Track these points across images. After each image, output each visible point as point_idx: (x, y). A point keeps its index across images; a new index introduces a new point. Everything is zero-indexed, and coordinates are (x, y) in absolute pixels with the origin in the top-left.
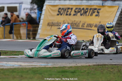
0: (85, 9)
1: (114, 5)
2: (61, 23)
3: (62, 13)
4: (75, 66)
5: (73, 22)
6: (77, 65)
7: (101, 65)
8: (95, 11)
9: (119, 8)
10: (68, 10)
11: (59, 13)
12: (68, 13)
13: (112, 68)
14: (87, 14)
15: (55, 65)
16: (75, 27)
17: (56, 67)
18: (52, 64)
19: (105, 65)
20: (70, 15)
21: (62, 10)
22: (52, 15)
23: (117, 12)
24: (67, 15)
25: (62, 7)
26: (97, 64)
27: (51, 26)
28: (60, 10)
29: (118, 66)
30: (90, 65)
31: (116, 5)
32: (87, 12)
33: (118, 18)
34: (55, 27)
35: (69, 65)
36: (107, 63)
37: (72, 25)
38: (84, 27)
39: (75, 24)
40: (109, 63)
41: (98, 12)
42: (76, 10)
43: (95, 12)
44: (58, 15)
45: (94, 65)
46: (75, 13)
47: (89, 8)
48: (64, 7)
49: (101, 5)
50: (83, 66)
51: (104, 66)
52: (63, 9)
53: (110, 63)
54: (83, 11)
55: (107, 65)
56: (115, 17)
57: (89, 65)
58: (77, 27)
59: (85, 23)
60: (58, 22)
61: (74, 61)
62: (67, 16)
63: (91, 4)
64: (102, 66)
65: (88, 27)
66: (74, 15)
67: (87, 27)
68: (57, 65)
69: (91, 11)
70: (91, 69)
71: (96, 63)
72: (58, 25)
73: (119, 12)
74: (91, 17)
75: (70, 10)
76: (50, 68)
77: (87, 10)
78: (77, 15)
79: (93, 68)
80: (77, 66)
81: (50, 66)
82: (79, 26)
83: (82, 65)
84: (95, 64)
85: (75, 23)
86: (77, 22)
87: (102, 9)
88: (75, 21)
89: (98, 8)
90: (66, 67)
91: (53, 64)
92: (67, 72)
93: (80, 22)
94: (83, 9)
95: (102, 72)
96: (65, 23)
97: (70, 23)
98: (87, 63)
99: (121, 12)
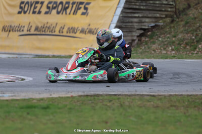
0: (64, 3)
2: (24, 27)
3: (26, 9)
4: (48, 98)
5: (44, 25)
6: (51, 96)
7: (91, 96)
8: (80, 6)
9: (120, 1)
10: (37, 5)
11: (20, 10)
12: (37, 10)
13: (110, 101)
14: (68, 11)
15: (15, 96)
16: (48, 33)
17: (17, 100)
18: (10, 95)
19: (98, 95)
20: (39, 12)
21: (27, 5)
22: (10, 14)
23: (117, 8)
24: (34, 12)
25: (26, 0)
26: (86, 93)
27: (8, 32)
28: (23, 5)
29: (120, 96)
30: (74, 95)
32: (68, 8)
33: (119, 18)
34: (14, 33)
35: (38, 96)
36: (102, 92)
37: (44, 30)
38: (62, 32)
39: (49, 28)
40: (104, 91)
41: (86, 9)
42: (49, 5)
43: (81, 8)
44: (19, 13)
45: (80, 96)
46: (48, 10)
47: (71, 2)
48: (30, 1)
50: (62, 98)
51: (96, 98)
52: (27, 3)
53: (107, 91)
54: (60, 6)
55: (101, 95)
56: (114, 16)
57: (72, 96)
58: (51, 33)
59: (64, 26)
60: (19, 25)
61: (46, 90)
62: (34, 15)
64: (92, 98)
65: (70, 33)
66: (46, 13)
67: (67, 33)
68: (18, 96)
70: (75, 102)
71: (84, 92)
72: (20, 29)
73: (119, 7)
74: (75, 16)
75: (39, 6)
76: (7, 100)
77: (67, 5)
78: (50, 13)
79: (78, 101)
80: (52, 98)
81: (8, 98)
82: (55, 32)
83: (61, 96)
84: (81, 94)
85: (48, 26)
86: (51, 25)
87: (93, 3)
88: (47, 23)
89: (86, 1)
90: (33, 99)
91: (12, 95)
92: (35, 107)
93: (57, 24)
94: (61, 3)
95: (93, 107)
96: (31, 26)
97: (40, 26)
98: (69, 92)
99: (124, 8)
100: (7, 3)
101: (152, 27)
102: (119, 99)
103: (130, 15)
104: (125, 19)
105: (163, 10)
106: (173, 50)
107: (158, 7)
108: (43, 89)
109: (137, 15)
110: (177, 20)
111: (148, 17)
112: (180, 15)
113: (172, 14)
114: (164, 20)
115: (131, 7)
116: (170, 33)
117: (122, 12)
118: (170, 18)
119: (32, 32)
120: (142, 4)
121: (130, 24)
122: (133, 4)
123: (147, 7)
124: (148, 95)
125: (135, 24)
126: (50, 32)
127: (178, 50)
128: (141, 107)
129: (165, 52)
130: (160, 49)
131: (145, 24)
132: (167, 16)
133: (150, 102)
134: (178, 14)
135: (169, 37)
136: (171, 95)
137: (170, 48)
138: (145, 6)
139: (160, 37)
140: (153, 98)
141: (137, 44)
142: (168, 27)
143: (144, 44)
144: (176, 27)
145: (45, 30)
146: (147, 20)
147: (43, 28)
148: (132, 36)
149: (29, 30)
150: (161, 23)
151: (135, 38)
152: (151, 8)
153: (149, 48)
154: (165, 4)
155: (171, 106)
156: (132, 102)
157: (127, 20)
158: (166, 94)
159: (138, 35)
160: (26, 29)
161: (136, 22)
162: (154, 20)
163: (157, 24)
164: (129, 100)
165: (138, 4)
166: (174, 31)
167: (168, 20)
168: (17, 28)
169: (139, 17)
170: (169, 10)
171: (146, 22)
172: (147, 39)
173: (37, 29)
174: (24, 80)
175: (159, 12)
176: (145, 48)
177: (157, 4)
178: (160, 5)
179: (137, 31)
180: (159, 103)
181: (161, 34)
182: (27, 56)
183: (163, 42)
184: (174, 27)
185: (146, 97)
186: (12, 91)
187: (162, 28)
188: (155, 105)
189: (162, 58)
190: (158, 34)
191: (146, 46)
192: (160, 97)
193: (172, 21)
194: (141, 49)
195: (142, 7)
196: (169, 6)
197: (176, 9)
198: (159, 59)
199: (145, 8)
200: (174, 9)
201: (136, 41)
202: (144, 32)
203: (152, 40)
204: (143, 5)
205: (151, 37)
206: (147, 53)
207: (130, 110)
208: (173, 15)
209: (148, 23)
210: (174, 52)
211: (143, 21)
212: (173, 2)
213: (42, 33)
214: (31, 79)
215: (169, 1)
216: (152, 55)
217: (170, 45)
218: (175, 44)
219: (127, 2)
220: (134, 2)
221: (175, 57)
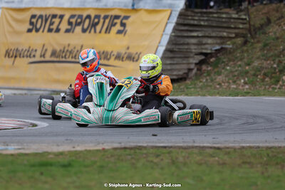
0: (93, 16)
1: (161, 8)
2: (36, 51)
3: (38, 26)
4: (70, 152)
5: (64, 48)
6: (74, 149)
7: (131, 149)
8: (116, 21)
9: (171, 13)
10: (54, 20)
11: (31, 27)
12: (54, 27)
13: (158, 156)
14: (98, 28)
15: (24, 149)
16: (70, 59)
17: (27, 154)
18: (17, 147)
19: (140, 148)
20: (58, 30)
21: (40, 20)
22: (17, 33)
23: (167, 23)
24: (50, 30)
25: (38, 13)
26: (123, 145)
27: (13, 58)
28: (34, 20)
29: (171, 149)
30: (107, 148)
31: (165, 7)
32: (97, 23)
33: (170, 38)
34: (22, 59)
35: (55, 149)
36: (147, 142)
37: (64, 55)
39: (71, 52)
40: (149, 142)
41: (123, 25)
42: (71, 20)
43: (116, 24)
44: (29, 31)
45: (115, 149)
46: (69, 27)
47: (102, 16)
48: (43, 13)
49: (130, 7)
50: (90, 151)
51: (137, 151)
52: (41, 17)
53: (153, 142)
54: (87, 21)
55: (145, 147)
56: (162, 35)
57: (104, 149)
58: (73, 60)
60: (30, 47)
61: (67, 140)
62: (49, 34)
63: (106, 5)
64: (132, 151)
66: (67, 31)
68: (28, 149)
69: (107, 21)
70: (108, 157)
71: (120, 143)
72: (30, 55)
73: (170, 23)
74: (107, 35)
75: (57, 21)
76: (12, 155)
77: (96, 20)
78: (73, 32)
79: (112, 156)
80: (76, 151)
81: (12, 152)
83: (88, 149)
84: (116, 145)
85: (70, 49)
86: (75, 48)
87: (133, 17)
88: (69, 45)
89: (123, 14)
90: (49, 153)
91: (20, 147)
92: (51, 165)
93: (82, 46)
94: (89, 17)
95: (133, 164)
96: (46, 50)
97: (58, 50)
98: (99, 143)
99: (177, 24)
100: (11, 16)
101: (216, 50)
103: (185, 34)
104: (178, 39)
105: (232, 26)
106: (245, 83)
107: (225, 22)
108: (63, 139)
109: (195, 34)
110: (252, 41)
111: (211, 37)
112: (256, 33)
113: (244, 32)
114: (233, 40)
115: (186, 22)
116: (241, 60)
117: (175, 30)
118: (242, 39)
119: (48, 58)
120: (202, 18)
121: (186, 47)
122: (190, 18)
123: (210, 23)
124: (211, 148)
125: (193, 47)
126: (72, 58)
127: (253, 83)
128: (201, 164)
129: (235, 86)
130: (228, 82)
131: (207, 46)
132: (237, 36)
133: (214, 157)
134: (253, 33)
135: (240, 66)
136: (243, 147)
137: (242, 81)
138: (207, 20)
139: (227, 65)
140: (218, 151)
141: (196, 74)
142: (239, 51)
143: (205, 74)
144: (250, 51)
145: (65, 56)
146: (210, 41)
147: (63, 52)
148: (189, 64)
149: (43, 56)
150: (229, 45)
151: (192, 66)
152: (214, 24)
153: (212, 81)
154: (234, 18)
155: (244, 163)
156: (188, 157)
157: (182, 41)
158: (237, 145)
159: (197, 61)
160: (38, 54)
161: (194, 44)
162: (219, 41)
163: (224, 46)
164: (183, 154)
165: (196, 18)
166: (248, 56)
167: (239, 41)
168: (26, 53)
169: (198, 37)
170: (241, 26)
171: (208, 44)
172: (209, 68)
173: (54, 53)
174: (36, 126)
175: (227, 30)
176: (207, 80)
177: (223, 18)
178: (227, 20)
179: (196, 56)
180: (226, 158)
181: (230, 60)
183: (232, 72)
184: (247, 51)
185: (208, 151)
186: (18, 142)
187: (230, 53)
188: (221, 162)
189: (230, 95)
190: (224, 60)
191: (208, 78)
192: (228, 150)
193: (245, 43)
194: (201, 82)
195: (202, 23)
196: (241, 21)
197: (250, 25)
198: (226, 96)
199: (206, 23)
200: (247, 26)
201: (194, 71)
202: (206, 58)
203: (216, 70)
204: (203, 20)
205: (215, 65)
206: (209, 88)
207: (185, 169)
208: (246, 34)
209: (211, 46)
210: (247, 87)
211: (204, 42)
212: (245, 15)
213: (61, 59)
214: (46, 125)
215: (240, 14)
216: (217, 91)
217: (242, 76)
218: (249, 75)
219: (181, 15)
220: (191, 16)
221: (249, 93)
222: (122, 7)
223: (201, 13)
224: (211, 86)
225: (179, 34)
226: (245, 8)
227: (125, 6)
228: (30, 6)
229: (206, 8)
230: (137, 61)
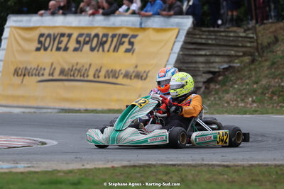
0: (101, 36)
1: (169, 27)
2: (44, 69)
3: (47, 45)
4: (79, 170)
5: (73, 66)
6: (83, 167)
7: (140, 166)
8: (124, 40)
9: (179, 32)
10: (62, 39)
11: (39, 46)
12: (62, 46)
13: (167, 174)
14: (107, 46)
15: (33, 167)
16: (78, 78)
17: (36, 172)
18: (26, 165)
19: (149, 166)
20: (66, 49)
21: (48, 39)
22: (25, 51)
23: (175, 42)
24: (58, 49)
25: (46, 32)
26: (132, 163)
27: (22, 76)
28: (42, 39)
29: (180, 167)
30: (116, 166)
31: (173, 26)
32: (106, 42)
33: (178, 56)
34: (31, 78)
35: (65, 167)
36: (155, 160)
37: (72, 73)
38: (98, 77)
39: (79, 71)
40: (159, 160)
41: (131, 43)
42: (80, 39)
43: (124, 42)
44: (38, 49)
45: (125, 167)
46: (77, 46)
47: (110, 35)
48: (51, 32)
49: (138, 26)
50: (99, 169)
51: (147, 169)
52: (49, 35)
53: (162, 160)
54: (95, 40)
55: (154, 165)
56: (170, 54)
57: (113, 167)
58: (82, 78)
59: (101, 68)
60: (38, 66)
61: (76, 158)
62: (58, 53)
63: (114, 24)
64: (141, 169)
65: (109, 77)
66: (76, 50)
67: (105, 77)
68: (38, 167)
69: (115, 40)
70: (117, 175)
71: (129, 161)
72: (39, 73)
73: (178, 41)
74: (115, 54)
75: (65, 39)
76: (22, 173)
77: (104, 39)
78: (81, 50)
79: (121, 174)
80: (85, 169)
81: (22, 170)
82: (87, 76)
83: (97, 166)
84: (125, 163)
85: (78, 67)
86: (83, 66)
87: (141, 36)
88: (77, 64)
89: (131, 33)
90: (59, 171)
91: (29, 165)
92: (61, 183)
93: (90, 65)
94: (97, 35)
96: (55, 69)
97: (67, 68)
98: (108, 162)
99: (185, 43)
100: (20, 35)
101: (224, 69)
102: (178, 171)
103: (193, 53)
104: (186, 58)
105: (240, 45)
106: (253, 102)
107: (233, 41)
108: (73, 157)
109: (203, 53)
110: (260, 59)
111: (219, 56)
112: (263, 52)
113: (252, 51)
114: (241, 59)
115: (194, 40)
116: (249, 78)
117: (183, 48)
118: (250, 57)
119: (56, 76)
120: (209, 37)
121: (194, 65)
122: (198, 36)
123: (218, 42)
124: (220, 166)
125: (201, 66)
126: (81, 76)
127: (261, 102)
128: (210, 182)
129: (243, 105)
130: (236, 100)
131: (215, 65)
132: (245, 54)
133: (223, 175)
134: (261, 51)
135: (248, 84)
136: (252, 165)
137: (250, 99)
138: (215, 39)
139: (235, 83)
140: (226, 169)
141: (204, 93)
142: (247, 70)
143: (213, 93)
144: (258, 70)
145: (74, 74)
146: (217, 59)
147: (72, 70)
148: (197, 82)
149: (52, 74)
150: (237, 63)
151: (200, 85)
152: (222, 43)
153: (220, 99)
154: (242, 37)
155: (253, 180)
156: (197, 176)
157: (190, 59)
158: (245, 163)
159: (205, 80)
160: (47, 72)
161: (202, 63)
162: (226, 59)
163: (231, 65)
164: (193, 172)
165: (204, 37)
166: (256, 74)
167: (247, 59)
168: (34, 71)
169: (205, 55)
170: (249, 45)
171: (216, 62)
172: (217, 87)
173: (62, 72)
174: (45, 144)
175: (235, 49)
176: (215, 98)
177: (231, 37)
178: (235, 39)
179: (204, 75)
180: (235, 176)
181: (237, 79)
182: (49, 111)
183: (240, 90)
184: (255, 69)
185: (217, 168)
186: (28, 160)
187: (238, 71)
188: (230, 180)
189: (238, 113)
190: (233, 78)
191: (216, 96)
192: (237, 168)
193: (253, 61)
194: (209, 100)
195: (210, 42)
196: (249, 40)
197: (257, 43)
198: (234, 114)
199: (214, 42)
200: (255, 44)
201: (203, 89)
202: (213, 77)
203: (224, 88)
204: (211, 39)
205: (223, 83)
206: (217, 106)
207: (194, 187)
208: (254, 53)
209: (219, 64)
210: (255, 105)
211: (212, 61)
212: (253, 33)
213: (69, 78)
214: (55, 143)
215: (247, 32)
216: (225, 109)
217: (250, 94)
218: (257, 93)
219: (189, 34)
220: (199, 35)
221: (257, 111)
222: (130, 26)
223: (209, 31)
224: (219, 104)
225: (187, 53)
226: (253, 27)
227: (133, 25)
228: (38, 25)
229: (214, 27)
230: (145, 79)
